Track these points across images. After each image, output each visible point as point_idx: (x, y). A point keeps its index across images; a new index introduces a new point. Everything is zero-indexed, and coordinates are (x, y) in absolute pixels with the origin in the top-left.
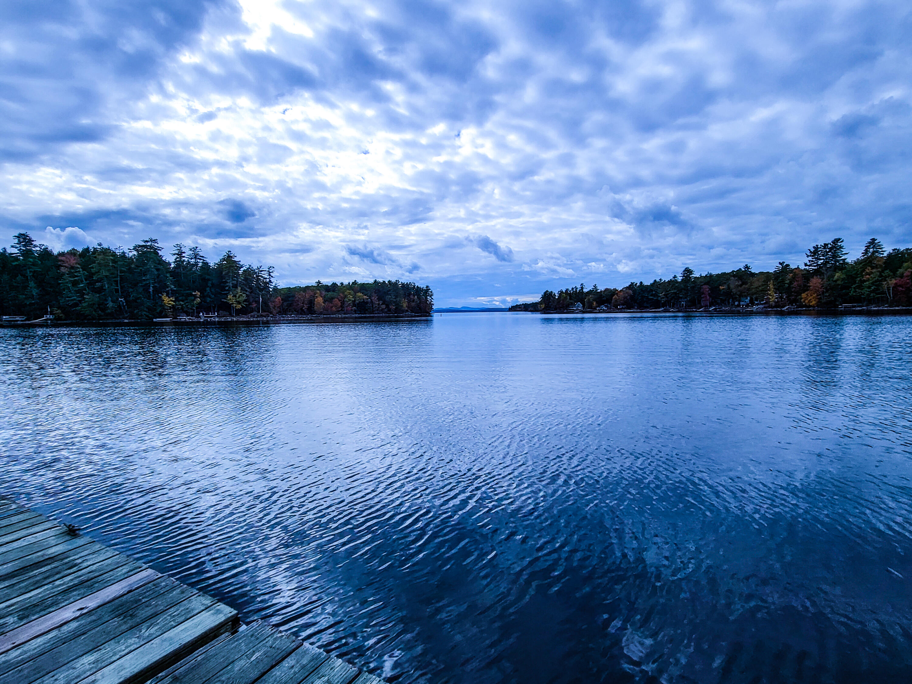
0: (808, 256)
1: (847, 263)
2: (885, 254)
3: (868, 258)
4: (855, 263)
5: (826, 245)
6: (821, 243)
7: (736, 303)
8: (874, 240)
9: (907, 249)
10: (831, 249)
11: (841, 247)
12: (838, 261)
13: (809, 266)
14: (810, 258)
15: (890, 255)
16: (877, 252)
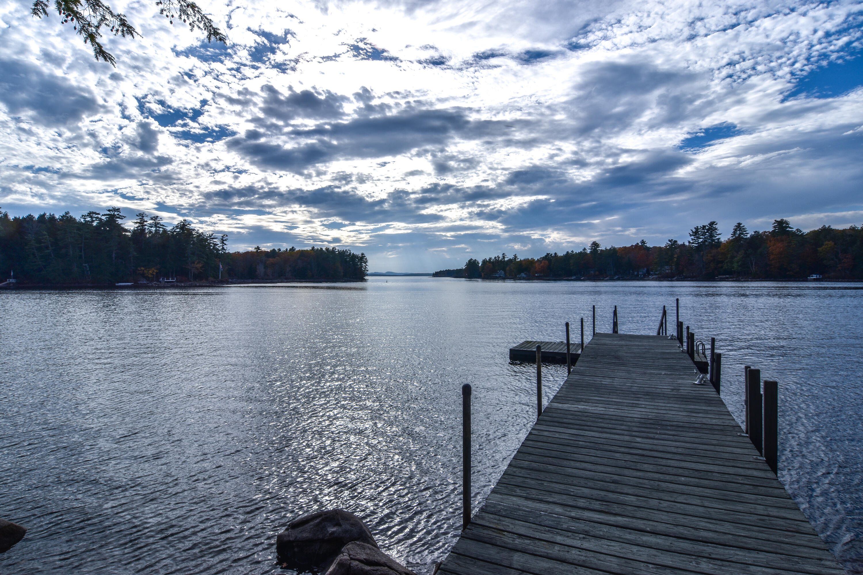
0: (691, 235)
1: (721, 242)
2: (749, 236)
3: (736, 238)
4: (727, 242)
5: (704, 227)
6: (700, 224)
7: (636, 273)
8: (739, 224)
9: (765, 232)
10: (708, 230)
11: (716, 229)
12: (714, 240)
13: (692, 243)
14: (693, 237)
15: (752, 236)
16: (742, 234)
